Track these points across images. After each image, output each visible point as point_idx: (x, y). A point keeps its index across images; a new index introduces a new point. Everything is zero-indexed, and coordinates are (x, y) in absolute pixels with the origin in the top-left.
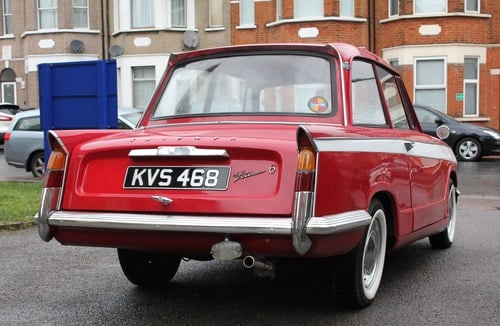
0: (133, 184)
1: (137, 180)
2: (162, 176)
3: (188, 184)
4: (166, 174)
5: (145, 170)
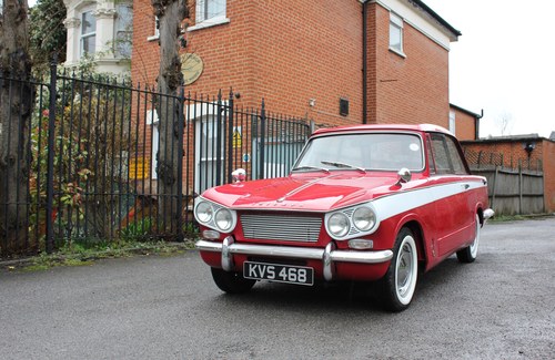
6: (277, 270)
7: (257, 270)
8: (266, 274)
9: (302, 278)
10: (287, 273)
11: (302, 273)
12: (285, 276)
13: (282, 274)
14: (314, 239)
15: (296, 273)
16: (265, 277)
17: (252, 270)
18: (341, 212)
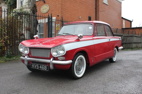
6: (39, 66)
7: (34, 66)
8: (36, 67)
9: (45, 69)
10: (42, 67)
11: (45, 67)
12: (41, 68)
13: (40, 67)
14: (49, 56)
15: (44, 67)
16: (36, 68)
17: (33, 66)
18: (55, 48)
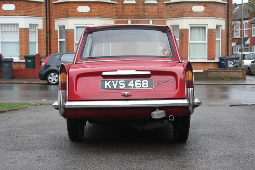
0: (106, 87)
1: (107, 86)
2: (120, 84)
3: (134, 86)
4: (121, 83)
5: (110, 81)
